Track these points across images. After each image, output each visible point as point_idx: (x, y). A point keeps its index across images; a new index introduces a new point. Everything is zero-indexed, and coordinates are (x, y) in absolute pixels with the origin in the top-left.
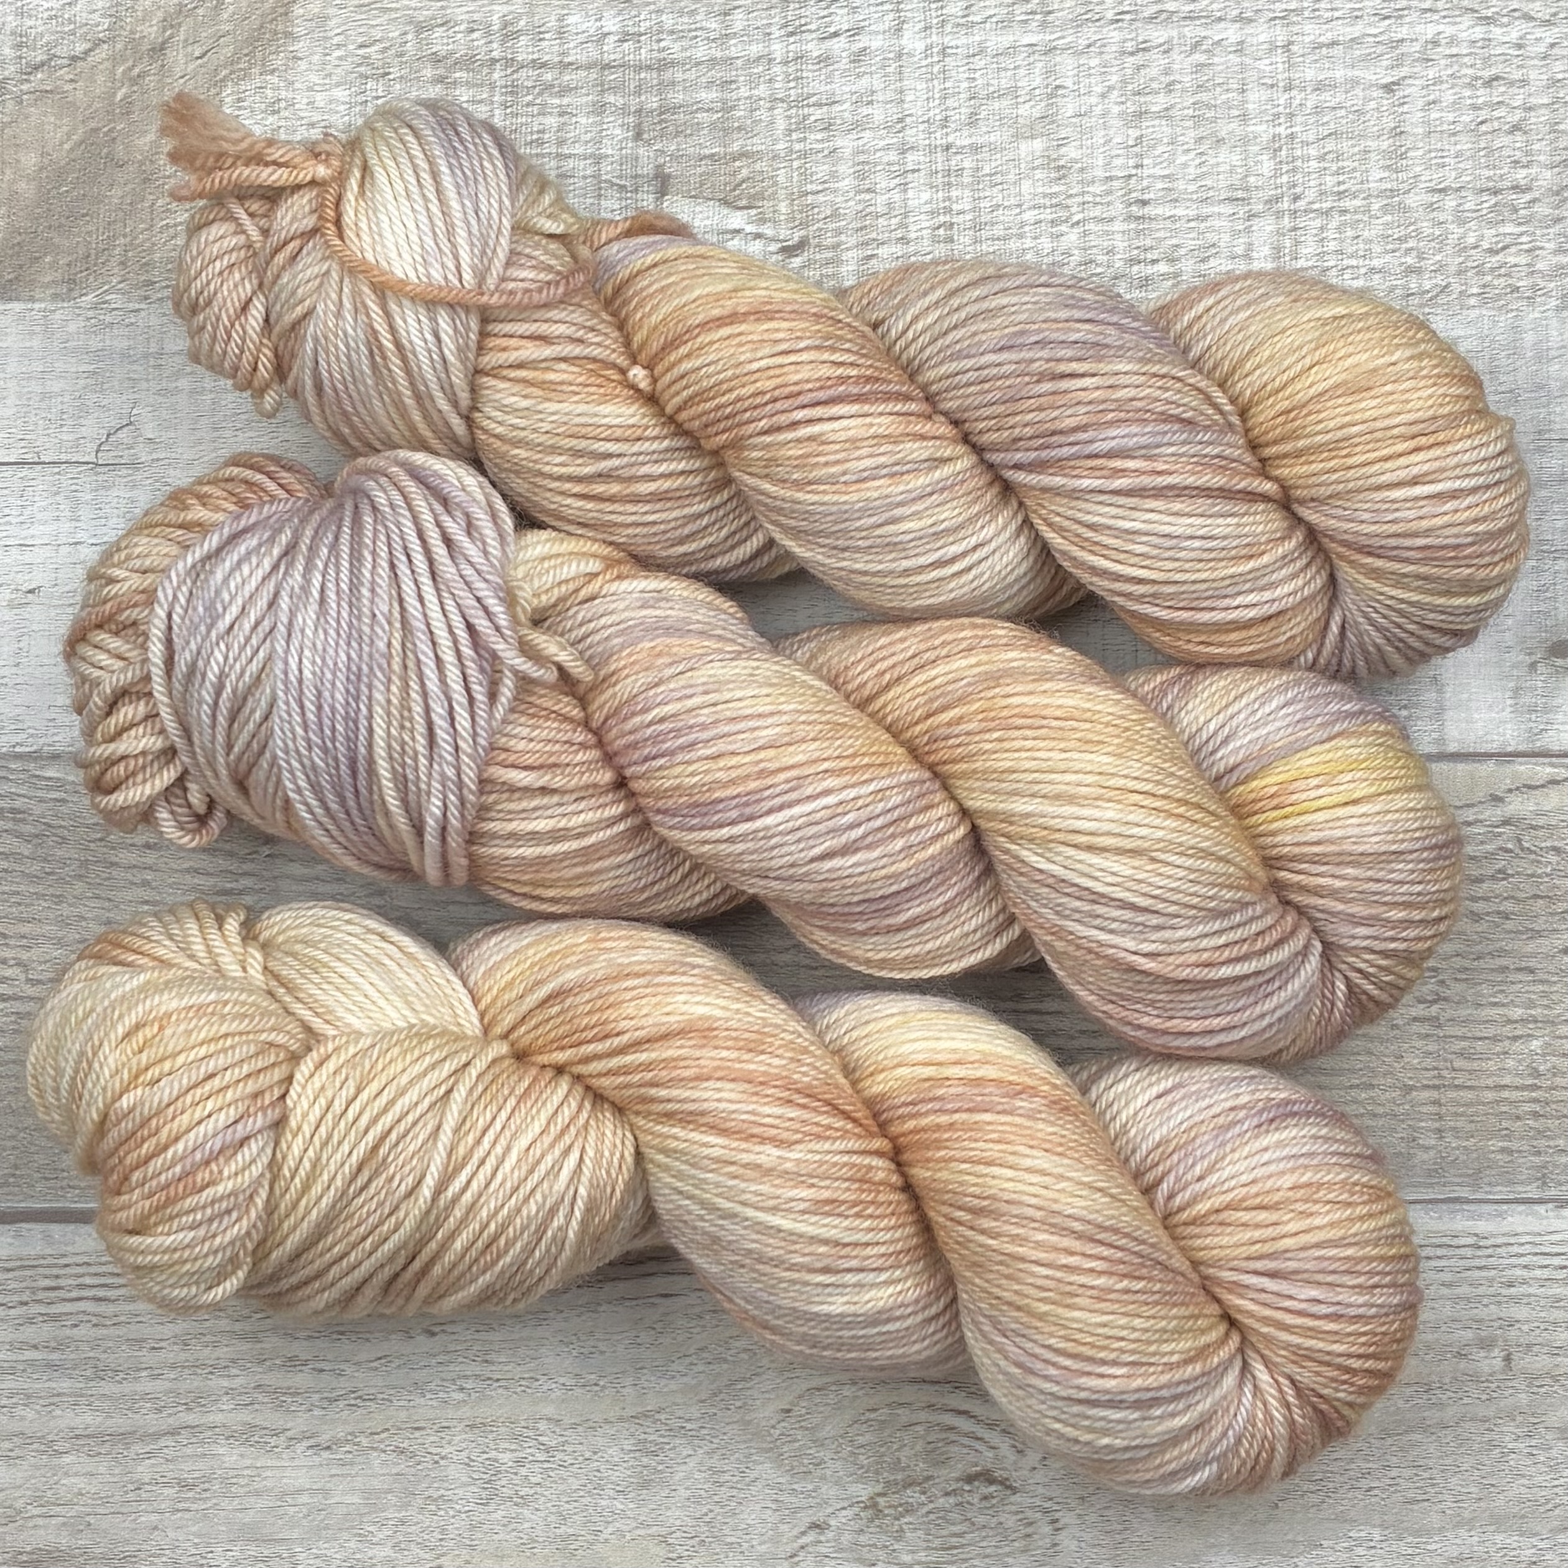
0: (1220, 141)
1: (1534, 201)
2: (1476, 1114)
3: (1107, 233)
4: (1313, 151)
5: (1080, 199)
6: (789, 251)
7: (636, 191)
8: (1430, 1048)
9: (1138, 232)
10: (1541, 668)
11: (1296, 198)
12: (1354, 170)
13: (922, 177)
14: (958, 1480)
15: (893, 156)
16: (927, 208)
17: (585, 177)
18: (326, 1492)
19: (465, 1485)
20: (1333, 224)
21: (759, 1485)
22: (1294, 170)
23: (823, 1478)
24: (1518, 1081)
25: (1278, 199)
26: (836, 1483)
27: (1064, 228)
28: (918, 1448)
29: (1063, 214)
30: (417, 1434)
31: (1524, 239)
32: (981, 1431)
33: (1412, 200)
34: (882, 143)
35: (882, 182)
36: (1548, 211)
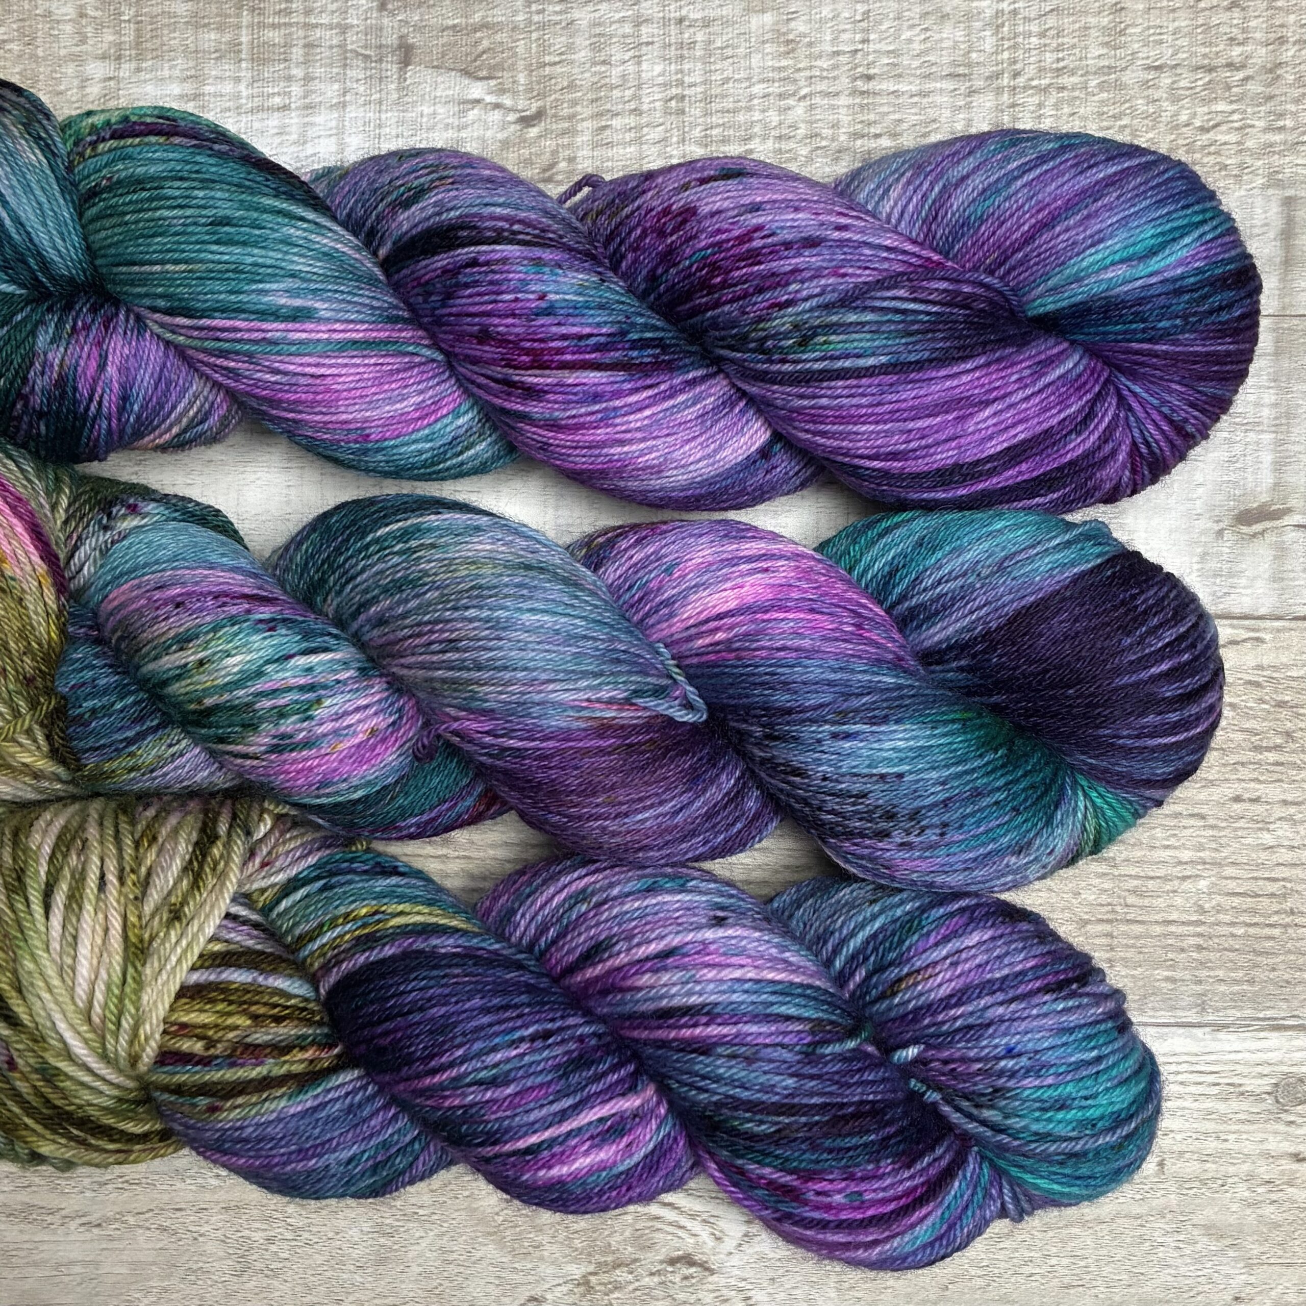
0: (945, 17)
1: (1246, 79)
2: (1145, 946)
3: (833, 107)
4: (1034, 28)
5: (808, 73)
6: (527, 121)
7: (380, 61)
8: (1106, 886)
9: (862, 106)
10: (1227, 535)
11: (1016, 75)
12: (1074, 46)
13: (656, 48)
14: (662, 1262)
15: (628, 29)
16: (660, 80)
17: (331, 47)
18: (97, 1264)
19: (221, 1259)
20: (1052, 101)
21: (484, 1263)
22: (1015, 47)
23: (542, 1258)
24: (1185, 917)
25: (998, 75)
26: (553, 1263)
27: (791, 102)
28: (627, 1234)
29: (791, 88)
30: (179, 1214)
31: (1236, 117)
32: (684, 1221)
33: (1129, 77)
34: (618, 16)
35: (617, 54)
36: (1260, 89)
